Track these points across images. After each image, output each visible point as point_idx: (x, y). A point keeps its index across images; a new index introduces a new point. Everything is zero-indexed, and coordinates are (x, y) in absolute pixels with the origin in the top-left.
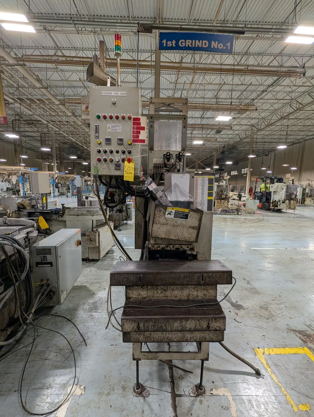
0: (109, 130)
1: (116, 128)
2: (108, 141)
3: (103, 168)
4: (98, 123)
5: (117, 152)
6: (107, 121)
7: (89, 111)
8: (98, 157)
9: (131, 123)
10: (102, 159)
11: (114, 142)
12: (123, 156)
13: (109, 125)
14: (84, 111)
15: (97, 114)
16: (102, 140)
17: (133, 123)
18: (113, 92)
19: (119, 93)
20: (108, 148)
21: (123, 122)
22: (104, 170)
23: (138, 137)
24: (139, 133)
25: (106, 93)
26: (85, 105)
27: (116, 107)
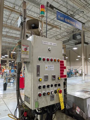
0: (46, 69)
1: (51, 68)
2: (46, 78)
3: (42, 101)
4: (39, 64)
5: (52, 86)
6: (45, 63)
7: (28, 52)
8: (39, 93)
9: (59, 64)
10: (42, 94)
11: (50, 78)
12: (55, 89)
13: (46, 66)
14: (23, 51)
15: (39, 57)
16: (42, 77)
17: (60, 64)
18: (49, 43)
19: (53, 43)
20: (46, 84)
21: (55, 63)
22: (43, 103)
23: (63, 73)
24: (63, 71)
25: (45, 42)
26: (25, 47)
27: (51, 53)
